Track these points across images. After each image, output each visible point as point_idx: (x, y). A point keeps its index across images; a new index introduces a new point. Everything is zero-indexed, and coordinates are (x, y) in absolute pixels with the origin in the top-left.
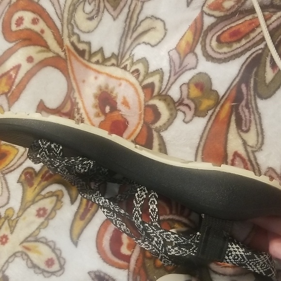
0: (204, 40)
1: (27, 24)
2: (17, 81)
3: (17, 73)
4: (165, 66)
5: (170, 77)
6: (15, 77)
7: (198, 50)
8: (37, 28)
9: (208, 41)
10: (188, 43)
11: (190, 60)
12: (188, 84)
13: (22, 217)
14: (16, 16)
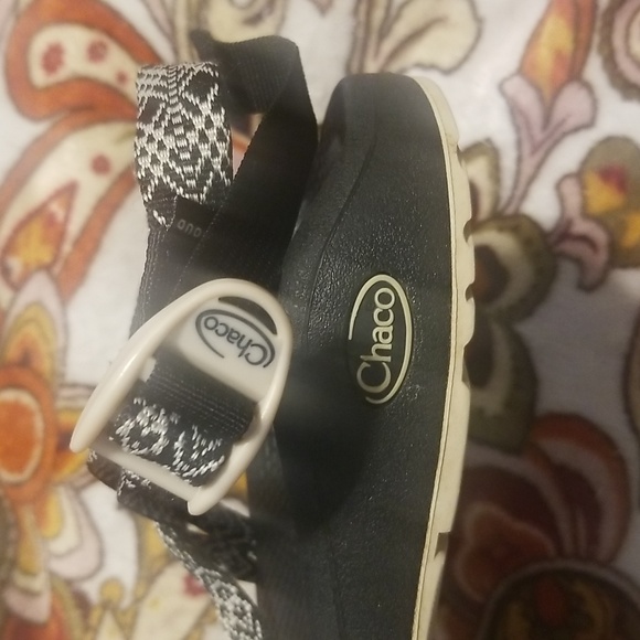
0: (607, 41)
1: (76, 62)
2: (74, 228)
3: (69, 207)
4: (499, 128)
5: (519, 160)
6: (67, 219)
7: (595, 70)
8: (105, 71)
9: (618, 41)
10: (558, 56)
11: (572, 102)
12: (579, 176)
13: (148, 601)
14: (41, 43)
